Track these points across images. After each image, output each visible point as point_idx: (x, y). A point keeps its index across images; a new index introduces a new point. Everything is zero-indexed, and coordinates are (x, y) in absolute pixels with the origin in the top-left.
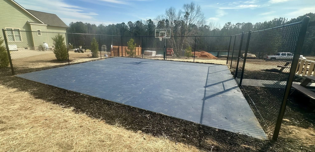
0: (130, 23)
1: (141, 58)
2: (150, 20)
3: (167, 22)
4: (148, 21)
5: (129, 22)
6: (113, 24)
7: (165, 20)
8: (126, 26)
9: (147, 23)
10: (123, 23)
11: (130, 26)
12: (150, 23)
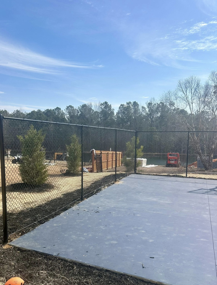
0: (70, 108)
1: (183, 177)
2: (106, 103)
3: (135, 107)
4: (101, 104)
5: (68, 107)
6: (39, 111)
7: (132, 102)
8: (63, 114)
9: (101, 108)
10: (58, 109)
11: (70, 113)
12: (105, 107)
